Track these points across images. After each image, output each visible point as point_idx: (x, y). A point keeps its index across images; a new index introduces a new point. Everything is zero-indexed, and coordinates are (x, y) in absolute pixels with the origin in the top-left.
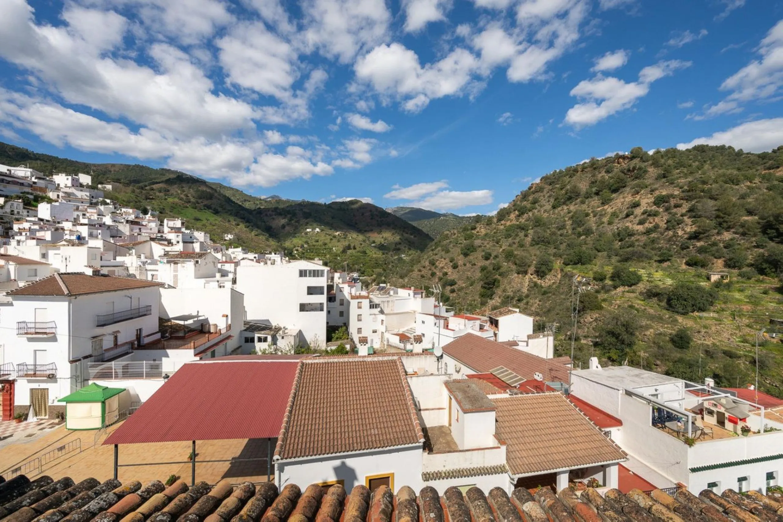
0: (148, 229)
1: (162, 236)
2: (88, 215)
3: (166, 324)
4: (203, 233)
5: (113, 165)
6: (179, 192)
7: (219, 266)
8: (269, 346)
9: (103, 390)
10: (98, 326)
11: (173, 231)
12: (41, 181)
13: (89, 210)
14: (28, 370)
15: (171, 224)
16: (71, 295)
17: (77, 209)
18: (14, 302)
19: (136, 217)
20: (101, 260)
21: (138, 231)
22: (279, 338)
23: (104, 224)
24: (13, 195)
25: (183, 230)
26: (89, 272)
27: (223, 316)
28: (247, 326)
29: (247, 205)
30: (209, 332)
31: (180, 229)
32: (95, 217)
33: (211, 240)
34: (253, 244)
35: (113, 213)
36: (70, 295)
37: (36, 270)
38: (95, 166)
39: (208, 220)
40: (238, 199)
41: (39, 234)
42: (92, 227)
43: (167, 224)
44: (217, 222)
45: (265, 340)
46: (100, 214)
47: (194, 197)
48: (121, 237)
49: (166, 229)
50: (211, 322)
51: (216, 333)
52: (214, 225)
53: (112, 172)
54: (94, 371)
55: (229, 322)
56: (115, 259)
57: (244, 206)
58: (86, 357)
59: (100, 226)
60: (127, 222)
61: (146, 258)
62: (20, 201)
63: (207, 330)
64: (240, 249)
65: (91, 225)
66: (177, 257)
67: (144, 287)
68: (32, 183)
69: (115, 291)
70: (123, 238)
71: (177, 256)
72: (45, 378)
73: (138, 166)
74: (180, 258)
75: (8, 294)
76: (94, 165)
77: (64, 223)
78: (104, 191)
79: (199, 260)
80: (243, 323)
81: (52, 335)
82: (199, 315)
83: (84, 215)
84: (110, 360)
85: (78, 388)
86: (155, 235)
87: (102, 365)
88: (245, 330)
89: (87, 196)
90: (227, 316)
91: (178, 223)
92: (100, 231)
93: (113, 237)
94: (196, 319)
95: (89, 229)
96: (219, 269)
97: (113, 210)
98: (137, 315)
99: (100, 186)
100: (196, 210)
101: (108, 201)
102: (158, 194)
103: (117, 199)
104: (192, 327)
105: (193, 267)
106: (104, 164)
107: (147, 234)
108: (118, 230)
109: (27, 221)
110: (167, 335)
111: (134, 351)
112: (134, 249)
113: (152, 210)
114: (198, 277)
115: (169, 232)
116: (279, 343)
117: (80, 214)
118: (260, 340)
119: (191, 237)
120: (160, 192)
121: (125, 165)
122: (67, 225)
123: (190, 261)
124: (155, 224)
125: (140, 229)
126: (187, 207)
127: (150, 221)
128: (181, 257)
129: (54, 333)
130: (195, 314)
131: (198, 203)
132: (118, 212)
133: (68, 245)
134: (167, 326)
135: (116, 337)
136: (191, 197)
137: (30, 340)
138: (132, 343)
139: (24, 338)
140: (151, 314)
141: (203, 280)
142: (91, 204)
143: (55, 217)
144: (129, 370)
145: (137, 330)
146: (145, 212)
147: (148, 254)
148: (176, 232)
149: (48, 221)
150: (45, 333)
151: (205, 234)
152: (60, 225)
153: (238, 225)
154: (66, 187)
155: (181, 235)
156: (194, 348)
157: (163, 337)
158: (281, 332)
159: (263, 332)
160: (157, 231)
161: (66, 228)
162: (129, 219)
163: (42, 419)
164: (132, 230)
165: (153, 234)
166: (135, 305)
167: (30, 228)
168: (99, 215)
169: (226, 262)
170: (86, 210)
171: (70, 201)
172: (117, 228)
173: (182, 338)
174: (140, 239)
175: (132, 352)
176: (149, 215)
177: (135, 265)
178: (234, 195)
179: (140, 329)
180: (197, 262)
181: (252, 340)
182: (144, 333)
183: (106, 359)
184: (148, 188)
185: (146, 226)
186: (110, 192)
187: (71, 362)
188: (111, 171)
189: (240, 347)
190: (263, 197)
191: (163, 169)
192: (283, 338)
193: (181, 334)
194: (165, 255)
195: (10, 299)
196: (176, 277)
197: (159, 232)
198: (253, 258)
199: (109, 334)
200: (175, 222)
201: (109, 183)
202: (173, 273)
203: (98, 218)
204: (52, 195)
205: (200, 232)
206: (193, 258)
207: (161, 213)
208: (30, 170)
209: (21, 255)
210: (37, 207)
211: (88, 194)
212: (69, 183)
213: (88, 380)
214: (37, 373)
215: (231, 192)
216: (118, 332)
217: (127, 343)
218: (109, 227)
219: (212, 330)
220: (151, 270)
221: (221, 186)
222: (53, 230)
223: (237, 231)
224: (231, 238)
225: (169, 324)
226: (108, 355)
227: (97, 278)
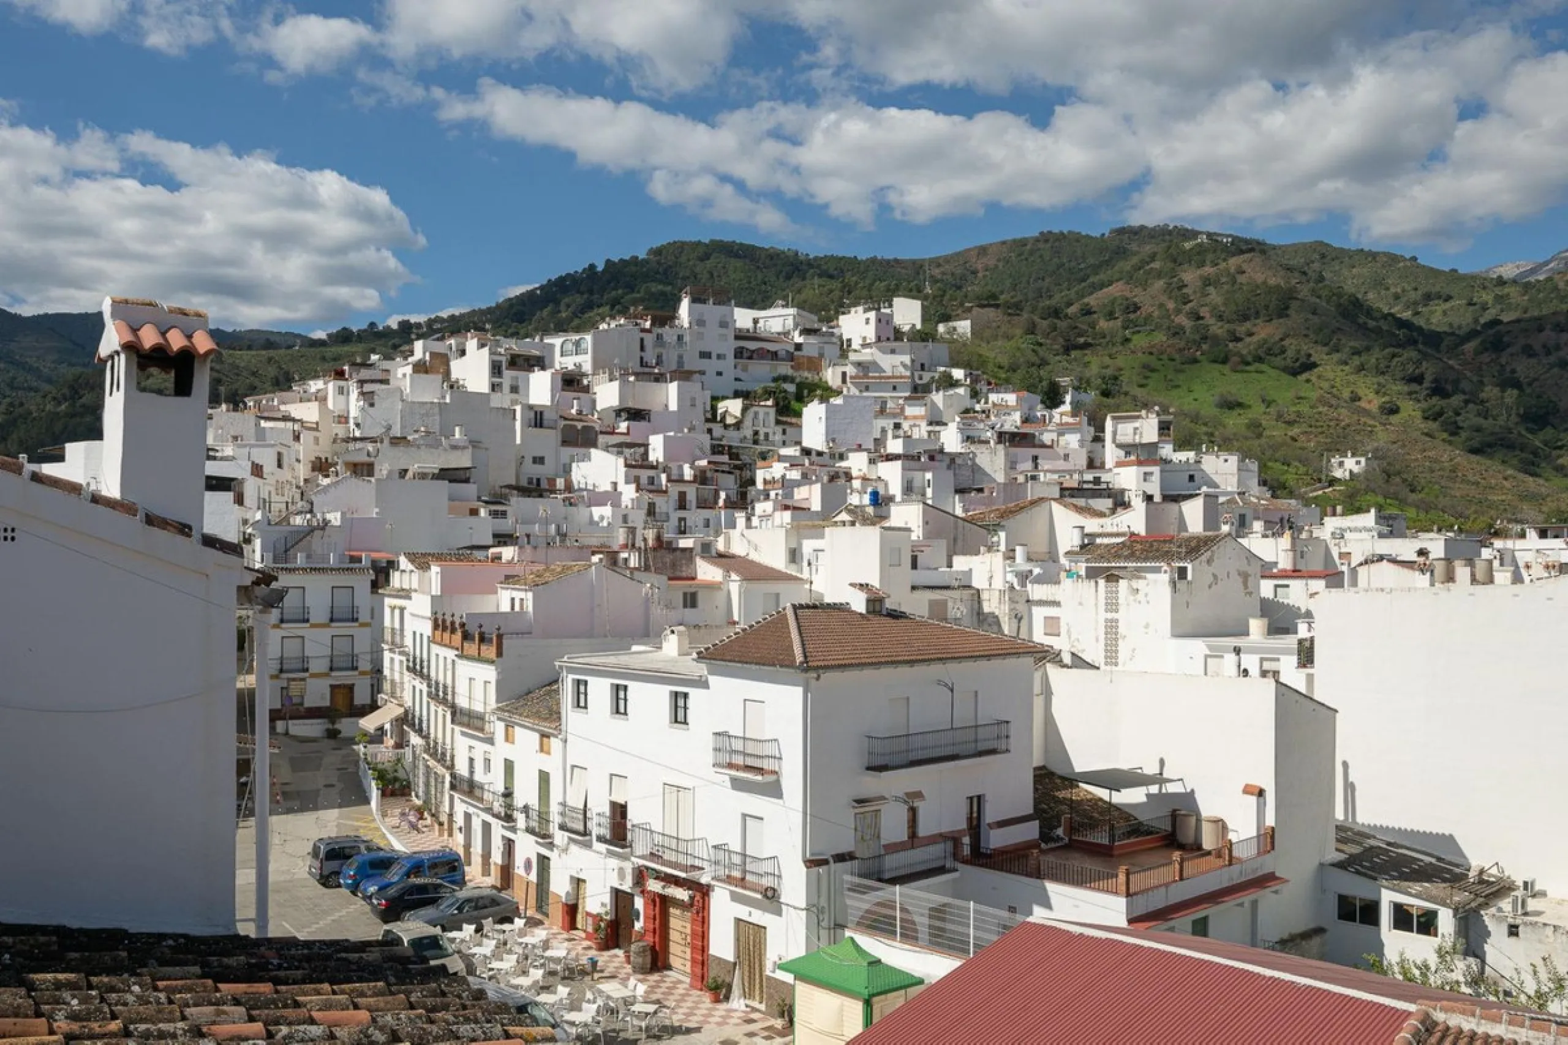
0: (1056, 457)
1: (1097, 481)
2: (906, 426)
3: (1061, 794)
4: (1233, 460)
5: (983, 250)
6: (1171, 305)
7: (1266, 588)
8: (1441, 953)
9: (870, 964)
10: (869, 768)
11: (1133, 458)
12: (812, 340)
13: (910, 411)
14: (732, 865)
15: (1127, 431)
16: (807, 670)
17: (882, 412)
18: (713, 680)
19: (1026, 420)
20: (914, 566)
21: (1028, 465)
22: (1497, 932)
23: (941, 451)
24: (758, 388)
25: (1167, 451)
26: (858, 603)
27: (1248, 790)
28: (1355, 849)
29: (1436, 317)
30: (1196, 848)
31: (1154, 446)
32: (921, 431)
33: (1263, 483)
34: (1458, 490)
35: (967, 411)
36: (806, 667)
37: (777, 595)
38: (939, 265)
39: (1268, 403)
40: (1397, 297)
41: (800, 494)
42: (913, 464)
43: (1115, 433)
44: (1304, 408)
45: (1427, 925)
46: (936, 421)
47: (1220, 318)
48: (981, 490)
49: (1111, 454)
50: (1208, 808)
51: (1219, 855)
52: (1290, 423)
53: (980, 275)
54: (859, 904)
55: (1270, 821)
56: (950, 566)
57: (1420, 322)
58: (840, 858)
59: (932, 458)
60: (1001, 437)
61: (1029, 559)
62: (770, 403)
63: (1188, 837)
64: (1369, 519)
65: (909, 458)
66: (1117, 556)
67: (989, 657)
68: (792, 350)
69: (911, 663)
70: (986, 493)
71: (1115, 552)
72: (759, 896)
73: (1045, 237)
74: (1127, 558)
75: (701, 657)
76: (936, 262)
77: (851, 455)
78: (954, 341)
79: (1190, 567)
80: (1332, 834)
81: (772, 778)
82: (1165, 775)
83: (897, 426)
84: (894, 881)
85: (823, 944)
86: (1076, 476)
87: (877, 889)
88: (1340, 865)
89: (904, 366)
90: (1261, 793)
91: (1147, 428)
92: (929, 476)
93: (960, 491)
94: (1154, 789)
95: (904, 469)
96: (1264, 602)
97: (968, 403)
98: (971, 748)
99: (941, 328)
100: (1226, 369)
101: (958, 374)
102: (1103, 324)
103: (982, 363)
104: (1143, 817)
105: (1167, 590)
106: (958, 254)
107: (1056, 476)
108: (976, 469)
109: (781, 459)
110: (1060, 832)
111: (959, 866)
112: (1003, 528)
113: (1076, 389)
114: (1182, 631)
115: (1119, 464)
116: (1490, 950)
117: (888, 423)
118: (1403, 919)
119: (1192, 478)
120: (1111, 316)
121: (1014, 241)
122: (857, 463)
123: (1157, 570)
124: (1078, 436)
125: (1035, 458)
126: (1195, 361)
127: (1063, 429)
128: (1132, 556)
129: (774, 772)
130: (1151, 769)
131: (1238, 340)
132: (978, 407)
133: (853, 524)
134: (1063, 801)
135: (913, 811)
136: (1210, 320)
137: (738, 785)
138: (954, 839)
139: (724, 777)
140: (1007, 751)
141: (1199, 647)
142: (915, 389)
143: (833, 441)
144: (949, 926)
145: (971, 798)
146: (1053, 399)
147: (1042, 548)
148: (1140, 463)
149: (820, 454)
150: (760, 770)
151: (1241, 461)
152: (844, 464)
153: (1394, 411)
154: (865, 345)
155: (1156, 470)
156: (1128, 895)
157: (1046, 835)
158: (1506, 904)
159: (1417, 887)
160: (1083, 462)
161: (855, 473)
162: (1008, 427)
163: (754, 1010)
164: (1012, 465)
165: (1071, 473)
166: (963, 715)
167: (783, 477)
168: (930, 424)
169: (1296, 573)
170: (902, 409)
171: (867, 389)
172: (973, 460)
173: (1104, 853)
174: (1032, 492)
175: (955, 870)
176: (1066, 407)
177: (998, 584)
178: (1379, 283)
179: (979, 797)
180: (1182, 572)
181: (1369, 913)
182: (990, 815)
183: (887, 876)
184: (1072, 310)
185: (1051, 447)
186: (965, 345)
187: (812, 863)
188: (975, 273)
189: (1319, 931)
190: (1508, 271)
191: (1121, 231)
192: (1513, 931)
193: (1101, 838)
194: (1083, 547)
195: (701, 669)
196: (1112, 628)
197: (1091, 465)
198: (1414, 557)
199: (897, 799)
200: (1137, 424)
201: (966, 313)
202: (1103, 615)
203: (929, 432)
204: (831, 376)
205: (1223, 456)
206: (1167, 556)
207: (1106, 394)
208: (792, 311)
209: (754, 556)
210: (799, 415)
211: (907, 359)
212: (870, 333)
213: (843, 927)
214: (749, 877)
215: (1363, 271)
216: (919, 795)
217: (942, 837)
218: (953, 458)
219: (1208, 842)
220: (1041, 603)
221: (1324, 253)
222: (826, 479)
223: (1382, 438)
224: (1356, 469)
225: (1074, 795)
226: (893, 863)
227: (876, 620)
